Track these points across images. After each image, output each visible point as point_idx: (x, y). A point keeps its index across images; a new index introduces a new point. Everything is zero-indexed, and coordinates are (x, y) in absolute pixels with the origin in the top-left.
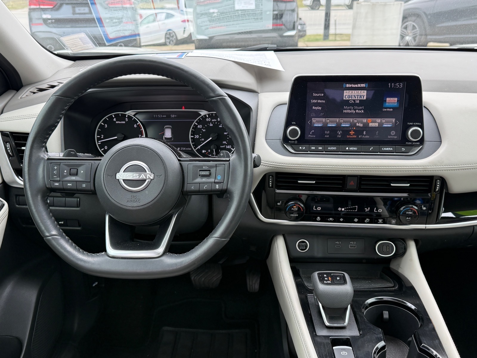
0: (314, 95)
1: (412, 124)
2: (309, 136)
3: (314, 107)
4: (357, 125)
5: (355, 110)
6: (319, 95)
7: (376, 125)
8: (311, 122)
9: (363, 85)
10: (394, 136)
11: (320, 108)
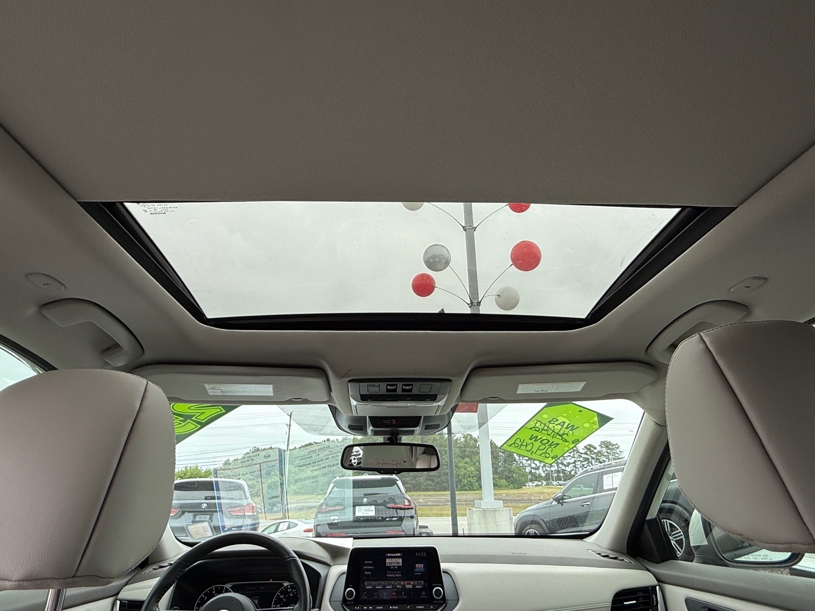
0: (366, 562)
1: (435, 585)
2: (363, 597)
3: (365, 573)
4: (397, 586)
5: (395, 574)
6: (369, 562)
7: (411, 586)
8: (364, 585)
9: (399, 554)
10: (424, 595)
11: (370, 573)
